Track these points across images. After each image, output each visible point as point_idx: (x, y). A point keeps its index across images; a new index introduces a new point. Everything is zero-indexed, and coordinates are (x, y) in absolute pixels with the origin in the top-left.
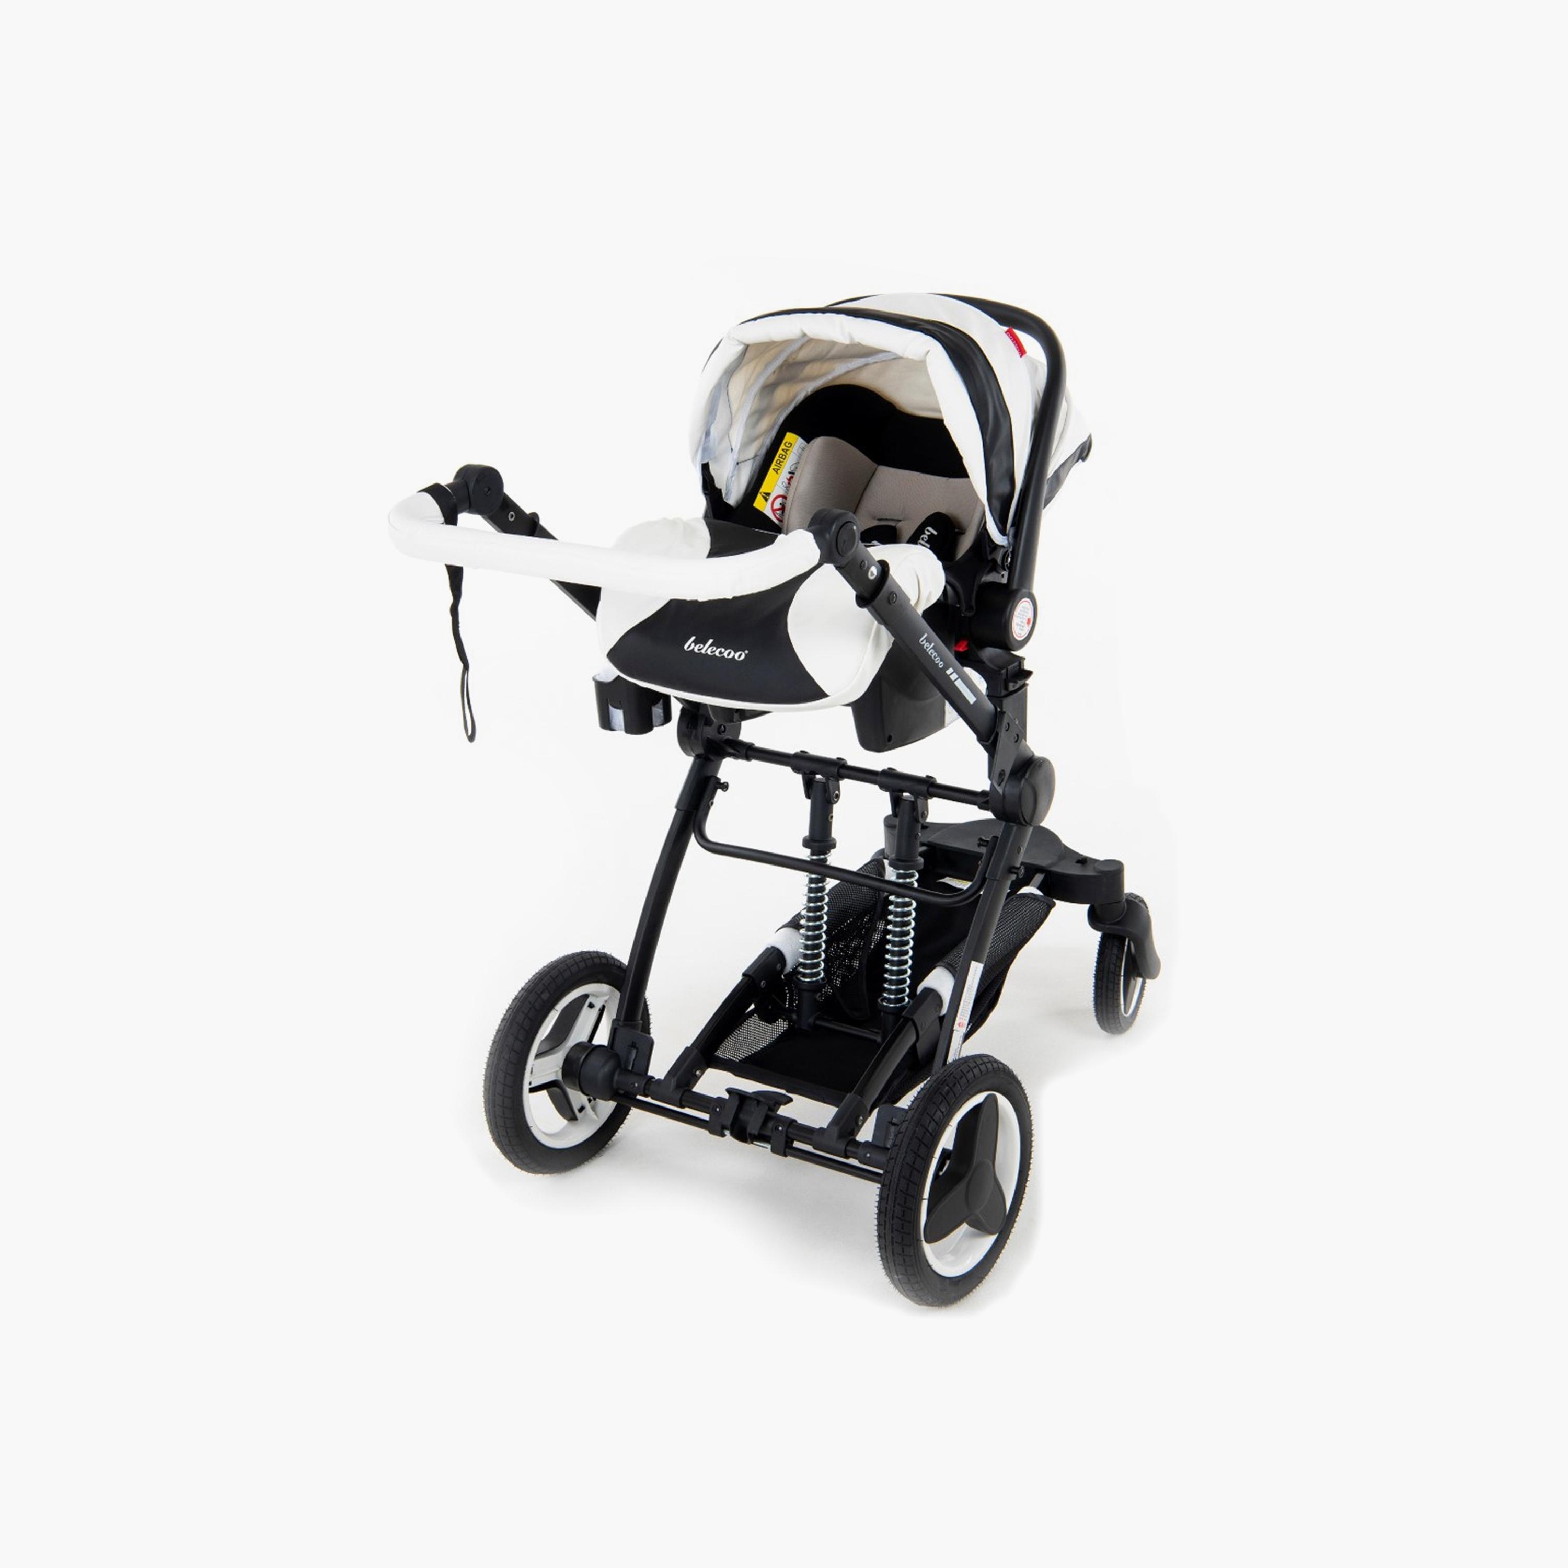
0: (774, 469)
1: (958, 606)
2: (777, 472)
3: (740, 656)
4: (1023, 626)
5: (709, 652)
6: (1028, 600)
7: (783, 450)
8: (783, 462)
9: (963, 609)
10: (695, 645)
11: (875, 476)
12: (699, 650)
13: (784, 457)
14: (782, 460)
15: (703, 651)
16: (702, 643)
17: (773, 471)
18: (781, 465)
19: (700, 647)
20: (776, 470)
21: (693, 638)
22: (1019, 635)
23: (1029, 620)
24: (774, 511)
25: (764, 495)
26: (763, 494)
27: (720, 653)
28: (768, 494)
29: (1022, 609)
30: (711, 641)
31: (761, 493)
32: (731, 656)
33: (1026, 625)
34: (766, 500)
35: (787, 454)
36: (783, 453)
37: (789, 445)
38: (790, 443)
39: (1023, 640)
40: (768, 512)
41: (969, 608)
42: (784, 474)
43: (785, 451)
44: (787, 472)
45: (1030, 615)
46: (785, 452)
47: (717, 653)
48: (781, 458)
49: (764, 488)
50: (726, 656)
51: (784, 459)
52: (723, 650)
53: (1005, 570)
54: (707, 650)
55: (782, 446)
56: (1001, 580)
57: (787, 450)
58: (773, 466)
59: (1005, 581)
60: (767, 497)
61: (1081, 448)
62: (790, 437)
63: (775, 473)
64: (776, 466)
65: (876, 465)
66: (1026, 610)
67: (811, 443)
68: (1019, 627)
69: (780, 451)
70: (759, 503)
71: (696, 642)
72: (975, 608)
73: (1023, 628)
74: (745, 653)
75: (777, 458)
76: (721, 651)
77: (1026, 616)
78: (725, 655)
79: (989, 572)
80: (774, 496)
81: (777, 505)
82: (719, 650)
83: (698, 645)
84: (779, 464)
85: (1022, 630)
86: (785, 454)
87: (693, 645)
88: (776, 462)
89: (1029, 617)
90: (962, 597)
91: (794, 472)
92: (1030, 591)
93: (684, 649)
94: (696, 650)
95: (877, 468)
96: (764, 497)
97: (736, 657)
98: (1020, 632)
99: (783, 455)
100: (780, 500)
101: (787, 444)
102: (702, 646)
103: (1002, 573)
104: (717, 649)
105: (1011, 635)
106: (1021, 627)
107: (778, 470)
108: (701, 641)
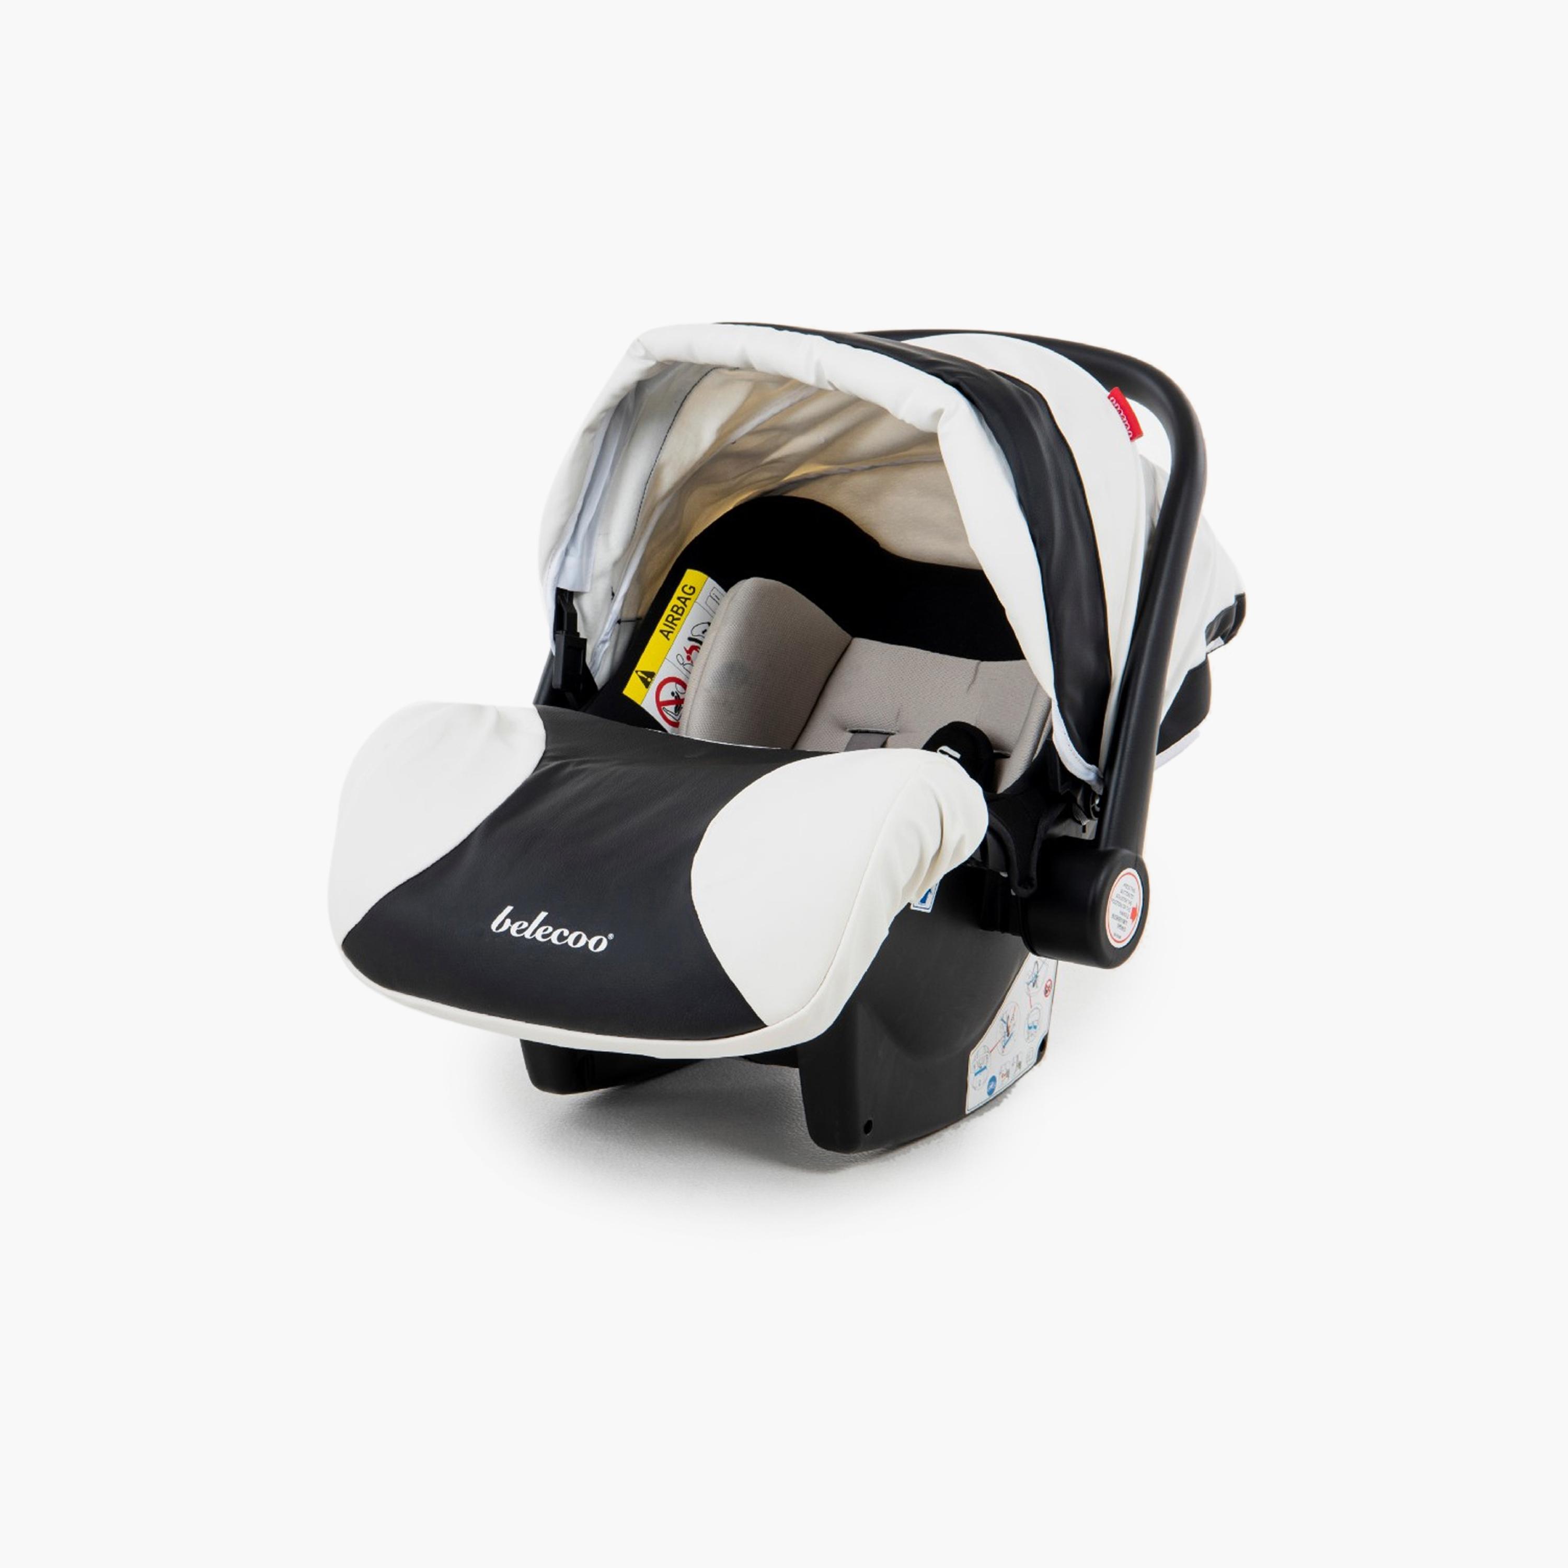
0: (662, 631)
1: (1004, 875)
2: (667, 637)
3: (598, 944)
4: (1124, 922)
5: (539, 936)
6: (1134, 872)
7: (679, 598)
8: (678, 619)
9: (1015, 882)
10: (512, 923)
11: (847, 651)
12: (519, 932)
13: (680, 612)
14: (676, 616)
15: (527, 935)
16: (526, 921)
17: (660, 634)
18: (676, 625)
19: (521, 925)
20: (666, 633)
21: (509, 909)
22: (1117, 939)
23: (1134, 910)
24: (660, 705)
25: (643, 676)
26: (640, 673)
27: (561, 937)
28: (651, 675)
29: (1124, 888)
30: (543, 915)
31: (637, 672)
32: (581, 943)
33: (1130, 920)
34: (647, 684)
35: (686, 606)
36: (680, 604)
37: (692, 590)
38: (691, 587)
39: (1124, 947)
40: (649, 705)
41: (1025, 881)
42: (680, 641)
43: (684, 601)
44: (687, 638)
45: (1137, 902)
46: (684, 603)
47: (554, 939)
48: (676, 612)
49: (643, 664)
50: (571, 944)
51: (681, 615)
52: (566, 932)
53: (1089, 817)
54: (534, 932)
55: (678, 593)
56: (1081, 835)
57: (686, 599)
58: (661, 626)
59: (1089, 835)
60: (649, 680)
61: (1221, 617)
62: (692, 577)
63: (666, 639)
64: (665, 625)
65: (848, 636)
66: (1130, 892)
67: (732, 590)
68: (1116, 922)
69: (674, 601)
70: (633, 690)
71: (513, 917)
72: (1035, 882)
73: (1123, 925)
74: (608, 940)
75: (668, 611)
76: (562, 933)
77: (1130, 903)
78: (570, 941)
79: (1061, 819)
80: (661, 680)
81: (666, 695)
82: (558, 932)
83: (518, 923)
84: (671, 622)
85: (1123, 928)
86: (683, 605)
87: (508, 921)
88: (667, 620)
89: (1135, 906)
90: (1014, 858)
91: (699, 638)
92: (1139, 855)
93: (491, 930)
94: (514, 933)
95: (852, 640)
96: (642, 678)
97: (591, 947)
98: (1119, 932)
99: (678, 608)
100: (671, 687)
101: (686, 589)
102: (525, 924)
103: (1084, 823)
104: (554, 930)
105: (1102, 934)
106: (1121, 923)
107: (669, 632)
108: (523, 914)
